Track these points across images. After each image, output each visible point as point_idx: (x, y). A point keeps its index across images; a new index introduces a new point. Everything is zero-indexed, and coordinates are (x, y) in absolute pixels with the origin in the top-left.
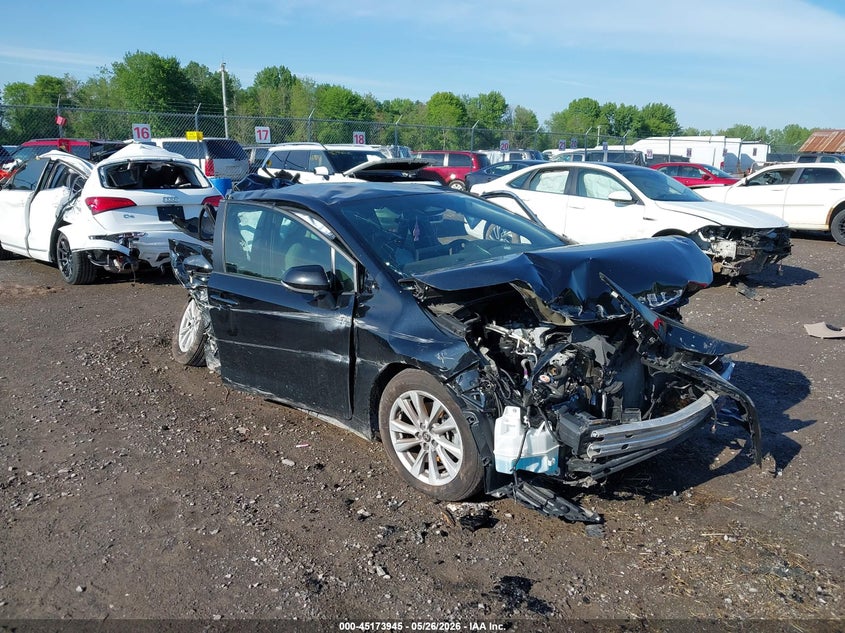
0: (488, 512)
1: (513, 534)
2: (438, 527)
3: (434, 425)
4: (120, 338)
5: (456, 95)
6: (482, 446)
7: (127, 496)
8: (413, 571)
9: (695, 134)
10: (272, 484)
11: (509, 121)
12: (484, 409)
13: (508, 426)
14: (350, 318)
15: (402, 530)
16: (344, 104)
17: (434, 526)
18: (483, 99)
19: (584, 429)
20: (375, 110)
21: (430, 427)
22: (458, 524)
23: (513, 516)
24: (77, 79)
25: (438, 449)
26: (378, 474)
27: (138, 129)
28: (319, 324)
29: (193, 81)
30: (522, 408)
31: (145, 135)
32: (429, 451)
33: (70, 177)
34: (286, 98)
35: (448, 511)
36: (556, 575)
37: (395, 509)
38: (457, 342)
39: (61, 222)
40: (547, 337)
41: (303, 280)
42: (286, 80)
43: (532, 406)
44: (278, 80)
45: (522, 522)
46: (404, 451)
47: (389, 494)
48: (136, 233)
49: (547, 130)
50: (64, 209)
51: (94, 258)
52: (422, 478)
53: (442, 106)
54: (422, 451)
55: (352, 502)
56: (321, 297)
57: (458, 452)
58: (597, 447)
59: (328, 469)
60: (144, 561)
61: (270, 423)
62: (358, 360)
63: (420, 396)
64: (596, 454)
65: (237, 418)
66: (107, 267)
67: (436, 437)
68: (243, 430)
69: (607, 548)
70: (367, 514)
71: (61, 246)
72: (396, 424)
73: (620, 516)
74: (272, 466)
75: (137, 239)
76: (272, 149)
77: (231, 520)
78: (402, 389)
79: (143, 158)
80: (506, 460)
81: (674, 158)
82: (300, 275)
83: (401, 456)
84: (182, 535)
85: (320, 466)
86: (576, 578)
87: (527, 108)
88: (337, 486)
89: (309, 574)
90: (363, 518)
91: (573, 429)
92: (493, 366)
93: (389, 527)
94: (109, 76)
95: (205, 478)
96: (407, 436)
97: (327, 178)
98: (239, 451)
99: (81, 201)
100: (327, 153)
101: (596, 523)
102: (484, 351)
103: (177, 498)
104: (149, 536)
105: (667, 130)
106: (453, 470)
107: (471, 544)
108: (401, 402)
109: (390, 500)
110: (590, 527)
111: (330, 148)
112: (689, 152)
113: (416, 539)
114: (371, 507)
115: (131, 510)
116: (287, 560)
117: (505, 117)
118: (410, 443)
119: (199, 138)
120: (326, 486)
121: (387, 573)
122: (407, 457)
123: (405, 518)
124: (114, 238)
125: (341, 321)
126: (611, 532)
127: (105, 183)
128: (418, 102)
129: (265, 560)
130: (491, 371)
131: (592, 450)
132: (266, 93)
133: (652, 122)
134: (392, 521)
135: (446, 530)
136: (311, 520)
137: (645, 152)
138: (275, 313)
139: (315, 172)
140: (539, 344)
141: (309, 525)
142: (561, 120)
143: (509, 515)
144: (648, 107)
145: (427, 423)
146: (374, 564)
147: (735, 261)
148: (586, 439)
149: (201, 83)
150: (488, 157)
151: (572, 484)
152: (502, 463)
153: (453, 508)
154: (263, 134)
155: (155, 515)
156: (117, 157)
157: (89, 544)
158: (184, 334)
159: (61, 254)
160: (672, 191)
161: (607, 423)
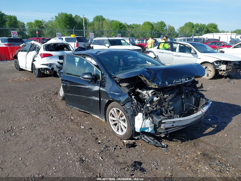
0: (134, 143)
1: (140, 149)
2: (120, 146)
3: (120, 118)
4: (46, 92)
5: (150, 22)
6: (131, 124)
7: (38, 135)
8: (110, 159)
9: (224, 32)
10: (77, 133)
11: (166, 29)
12: (132, 113)
13: (139, 118)
14: (99, 87)
15: (109, 147)
16: (118, 26)
17: (118, 146)
18: (159, 23)
19: (160, 120)
20: (127, 27)
21: (119, 118)
22: (125, 146)
23: (142, 144)
24: (46, 21)
25: (121, 125)
26: (106, 131)
27: (58, 34)
28: (91, 89)
29: (76, 20)
30: (143, 113)
31: (60, 36)
32: (119, 125)
33: (37, 48)
34: (102, 24)
35: (123, 142)
36: (150, 162)
37: (109, 141)
38: (125, 94)
39: (34, 60)
40: (153, 93)
41: (86, 76)
42: (102, 19)
43: (146, 113)
44: (100, 19)
45: (144, 146)
46: (113, 125)
47: (108, 137)
48: (53, 63)
49: (178, 32)
50: (35, 57)
51: (42, 70)
52: (117, 133)
53: (146, 25)
54: (117, 125)
55: (98, 139)
56: (91, 81)
57: (126, 125)
58: (164, 125)
59: (93, 129)
60: (39, 152)
61: (80, 116)
62: (101, 99)
63: (116, 110)
64: (164, 127)
65: (72, 114)
66: (45, 73)
67: (121, 121)
68: (72, 118)
69: (167, 154)
70: (100, 142)
71: (34, 67)
72: (111, 117)
73: (173, 146)
74: (78, 128)
75: (53, 65)
76: (94, 39)
77: (64, 142)
78: (112, 108)
79: (55, 42)
80: (138, 128)
81: (215, 40)
82: (85, 75)
83: (112, 126)
84: (50, 146)
85: (91, 129)
86: (155, 163)
87: (172, 26)
88: (94, 134)
89: (81, 158)
90: (99, 143)
91: (157, 120)
92: (135, 101)
93: (106, 146)
94: (54, 20)
95: (60, 131)
96: (114, 121)
97: (109, 47)
98: (70, 124)
99: (39, 55)
100: (109, 40)
101: (165, 147)
102: (133, 97)
103: (51, 136)
104: (42, 146)
105: (215, 31)
106: (125, 130)
107: (127, 152)
108: (111, 111)
109: (108, 138)
110: (163, 148)
111: (110, 38)
112: (220, 38)
113: (112, 149)
114: (102, 140)
115: (38, 139)
116: (76, 154)
117: (165, 28)
118: (114, 123)
119: (74, 36)
120: (91, 134)
121: (102, 159)
122: (114, 127)
123: (111, 144)
124: (47, 65)
125: (96, 88)
126: (169, 150)
127: (45, 50)
128: (139, 25)
129: (70, 154)
130: (135, 103)
131: (162, 126)
132: (96, 23)
133: (210, 29)
134: (107, 144)
135: (121, 147)
136: (85, 143)
137: (205, 38)
138: (79, 86)
139: (105, 46)
140: (150, 95)
141: (84, 145)
142: (182, 29)
143: (140, 144)
144: (209, 24)
145: (118, 117)
146: (99, 156)
147: (226, 71)
148: (160, 123)
149: (78, 21)
150: (157, 40)
151: (158, 136)
152: (137, 129)
153: (125, 141)
154: (92, 35)
155: (44, 140)
156: (49, 42)
157: (26, 147)
158: (61, 91)
159: (34, 69)
160: (208, 50)
161: (167, 118)
